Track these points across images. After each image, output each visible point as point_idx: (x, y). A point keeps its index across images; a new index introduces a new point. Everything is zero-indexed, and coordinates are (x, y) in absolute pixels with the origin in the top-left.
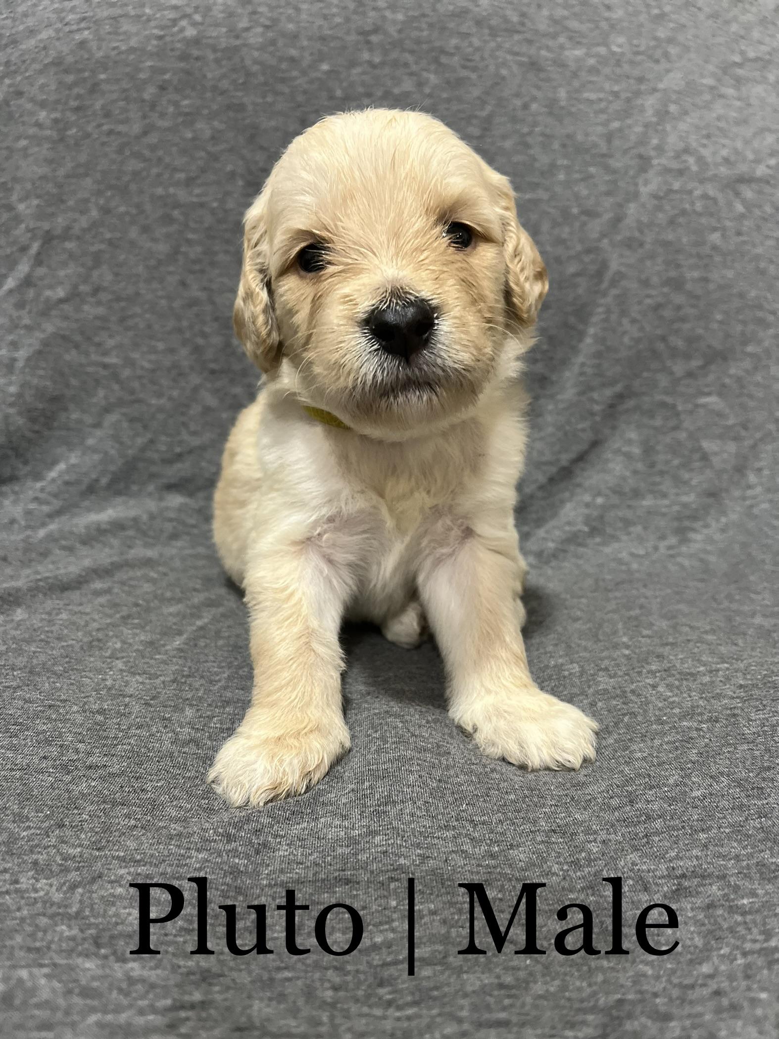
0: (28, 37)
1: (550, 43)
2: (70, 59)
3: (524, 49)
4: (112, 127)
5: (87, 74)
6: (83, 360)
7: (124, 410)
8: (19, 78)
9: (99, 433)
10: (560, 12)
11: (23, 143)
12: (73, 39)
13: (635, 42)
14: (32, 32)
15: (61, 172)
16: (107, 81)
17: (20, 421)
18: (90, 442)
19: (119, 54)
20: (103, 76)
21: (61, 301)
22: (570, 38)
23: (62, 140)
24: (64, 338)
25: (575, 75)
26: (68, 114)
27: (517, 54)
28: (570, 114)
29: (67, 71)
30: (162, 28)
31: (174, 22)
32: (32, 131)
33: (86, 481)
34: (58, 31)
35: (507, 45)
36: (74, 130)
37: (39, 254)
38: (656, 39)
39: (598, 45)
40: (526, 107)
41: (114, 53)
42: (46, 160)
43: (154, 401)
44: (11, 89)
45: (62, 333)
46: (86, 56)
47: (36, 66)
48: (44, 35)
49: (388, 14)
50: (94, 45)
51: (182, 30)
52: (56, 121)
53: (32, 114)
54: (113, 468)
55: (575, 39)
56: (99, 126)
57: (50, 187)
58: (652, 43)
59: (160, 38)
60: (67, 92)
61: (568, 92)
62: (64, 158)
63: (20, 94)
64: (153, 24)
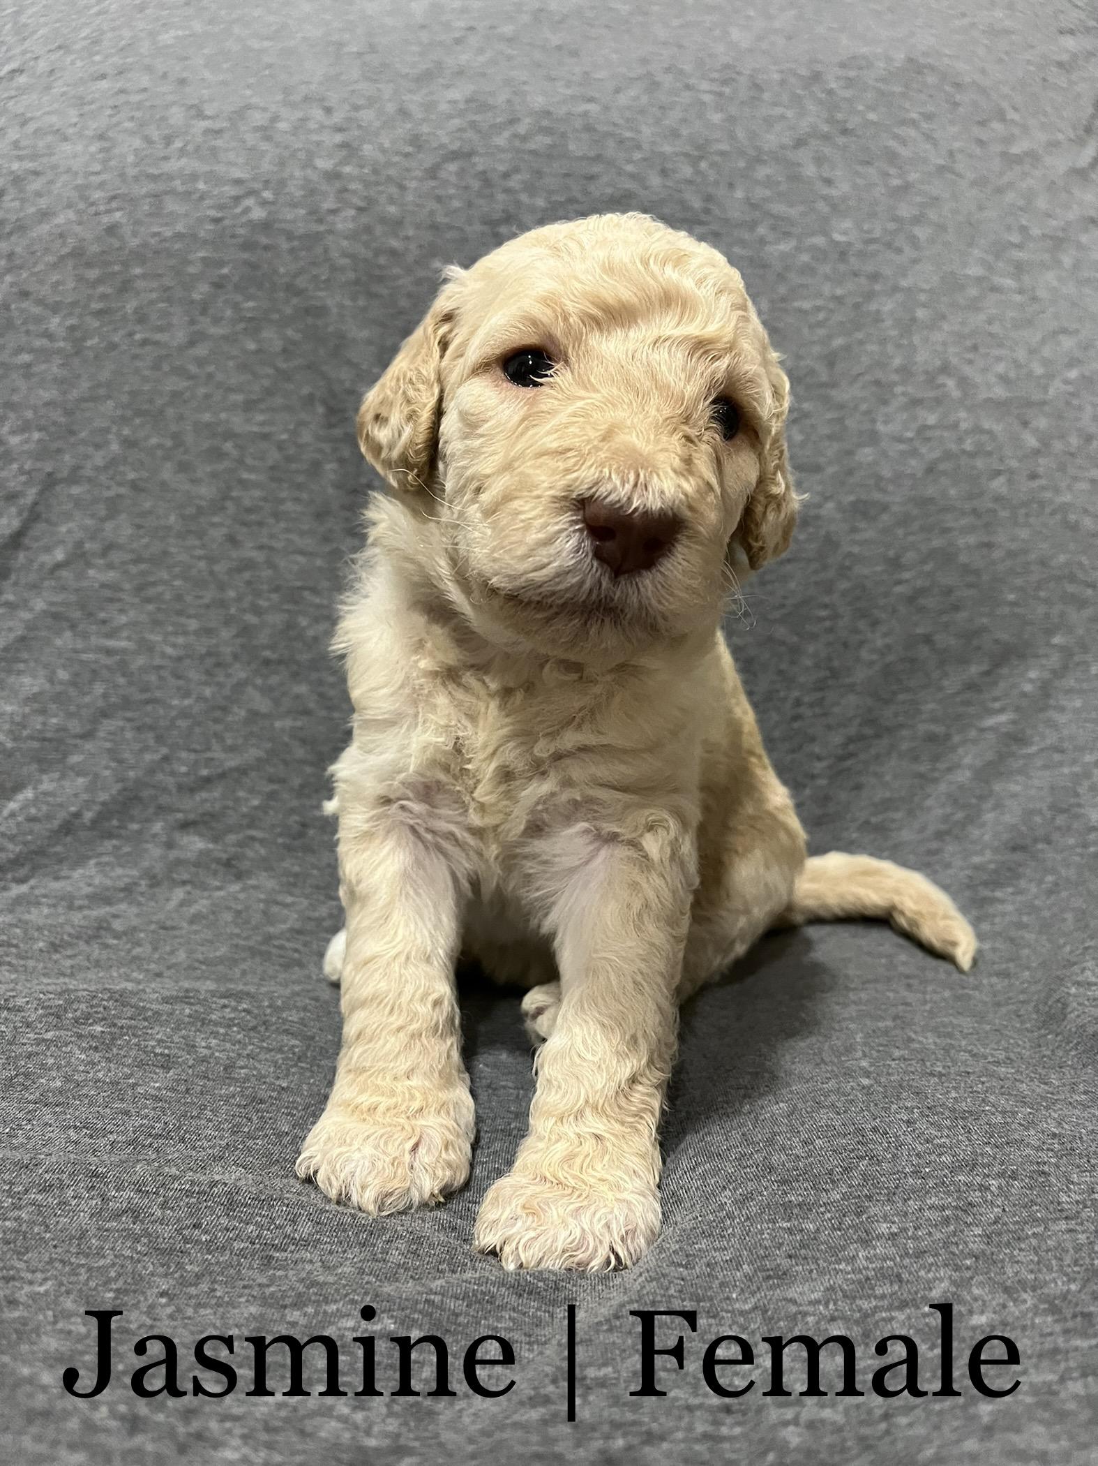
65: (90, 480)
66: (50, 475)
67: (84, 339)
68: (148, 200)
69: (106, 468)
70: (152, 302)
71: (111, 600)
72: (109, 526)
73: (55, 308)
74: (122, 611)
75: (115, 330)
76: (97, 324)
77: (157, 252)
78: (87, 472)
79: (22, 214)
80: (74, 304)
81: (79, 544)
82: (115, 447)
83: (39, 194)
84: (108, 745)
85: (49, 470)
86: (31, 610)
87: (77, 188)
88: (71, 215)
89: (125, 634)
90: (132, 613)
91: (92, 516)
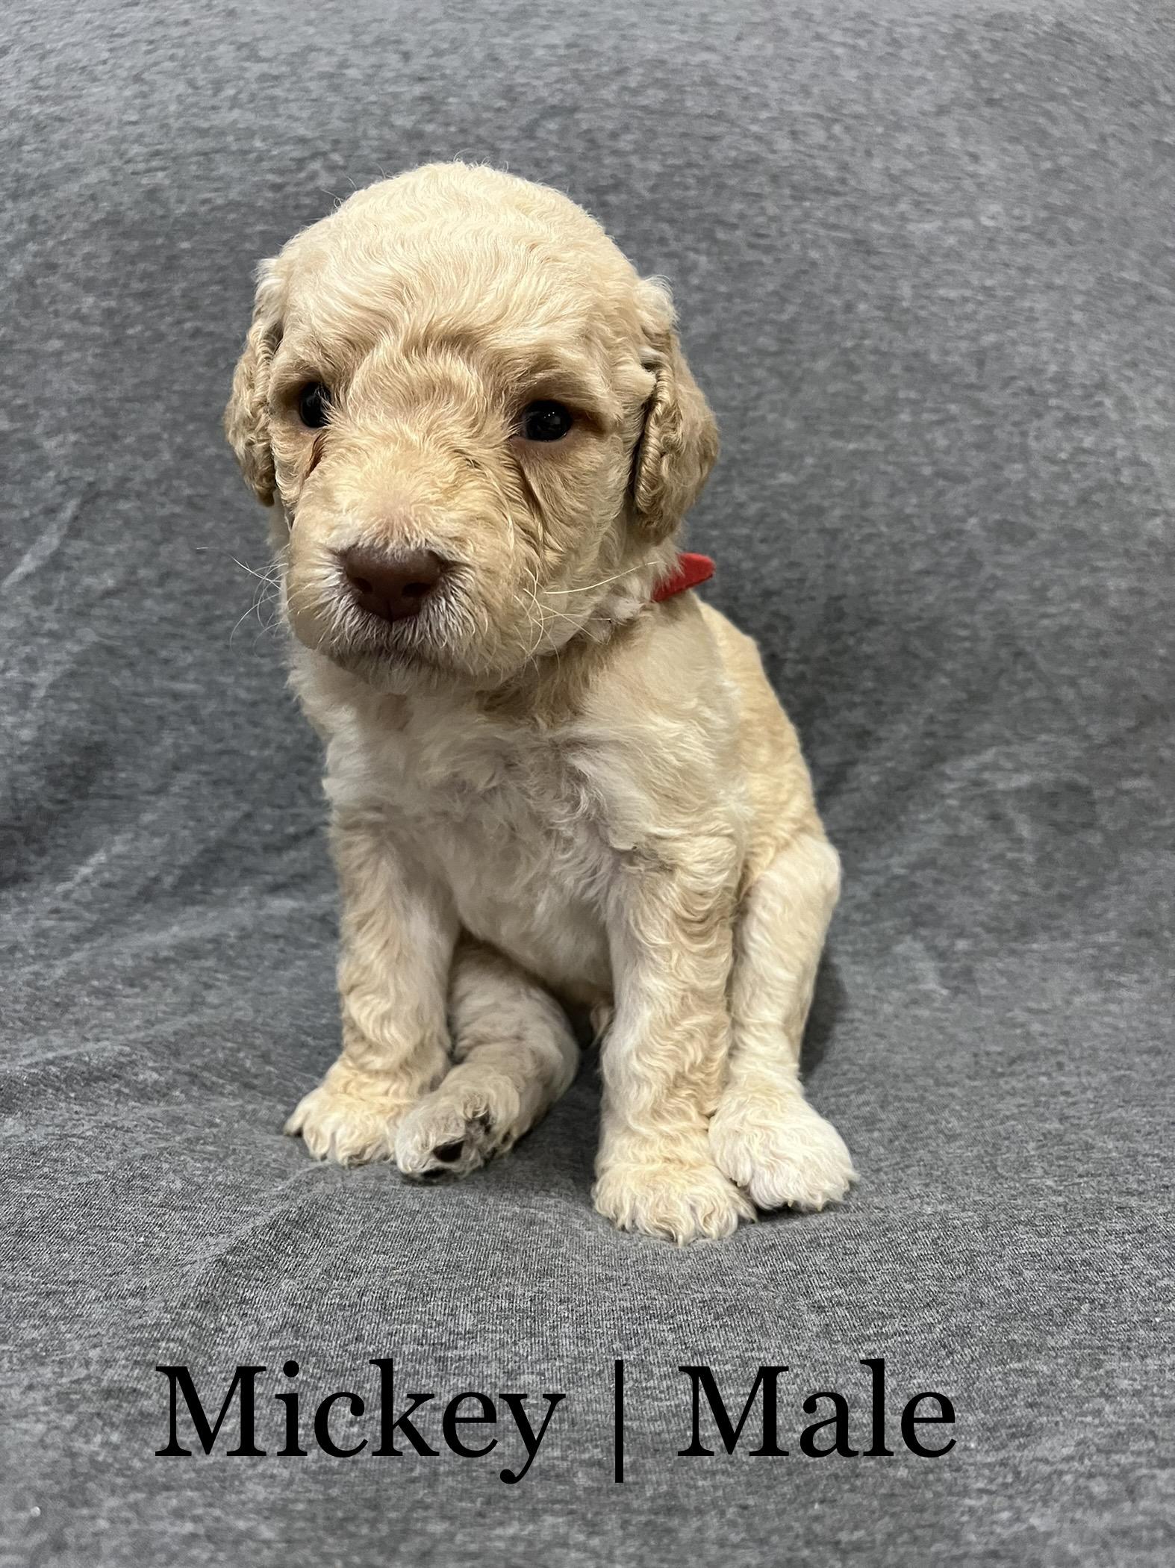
0: (68, 180)
1: (886, 211)
2: (133, 216)
3: (845, 220)
4: (199, 324)
5: (160, 241)
6: (141, 686)
7: (204, 767)
8: (50, 243)
9: (162, 803)
10: (899, 163)
11: (56, 344)
12: (139, 185)
13: (1017, 212)
14: (74, 172)
15: (114, 393)
16: (192, 252)
17: (36, 784)
18: (147, 818)
19: (212, 210)
20: (185, 245)
21: (109, 594)
22: (917, 204)
23: (117, 343)
24: (110, 651)
25: (926, 261)
26: (130, 302)
27: (835, 227)
28: (918, 320)
29: (126, 235)
30: (281, 172)
31: (301, 163)
32: (68, 327)
33: (140, 881)
34: (114, 171)
35: (820, 214)
36: (139, 328)
37: (76, 518)
38: (1047, 207)
39: (961, 215)
40: (849, 308)
41: (204, 209)
42: (92, 372)
43: (253, 753)
44: (39, 260)
45: (107, 642)
46: (160, 212)
47: (80, 225)
48: (92, 178)
49: (634, 160)
50: (172, 195)
51: (313, 176)
52: (110, 313)
53: (70, 299)
54: (184, 859)
55: (923, 204)
56: (179, 322)
57: (96, 414)
58: (1043, 214)
59: (277, 188)
60: (129, 268)
61: (914, 287)
62: (121, 370)
63: (52, 267)
64: (265, 165)
65: (139, 495)
66: (90, 484)
67: (124, 326)
68: (195, 159)
69: (158, 482)
70: (204, 285)
71: (174, 636)
72: (165, 550)
73: (89, 286)
74: (186, 649)
75: (162, 316)
76: (138, 309)
77: (207, 224)
78: (136, 484)
79: (45, 171)
80: (114, 282)
81: (133, 570)
82: (167, 456)
83: (64, 145)
84: (184, 802)
85: (91, 479)
86: (80, 642)
87: (111, 141)
88: (105, 174)
89: (191, 676)
90: (197, 652)
91: (145, 537)
